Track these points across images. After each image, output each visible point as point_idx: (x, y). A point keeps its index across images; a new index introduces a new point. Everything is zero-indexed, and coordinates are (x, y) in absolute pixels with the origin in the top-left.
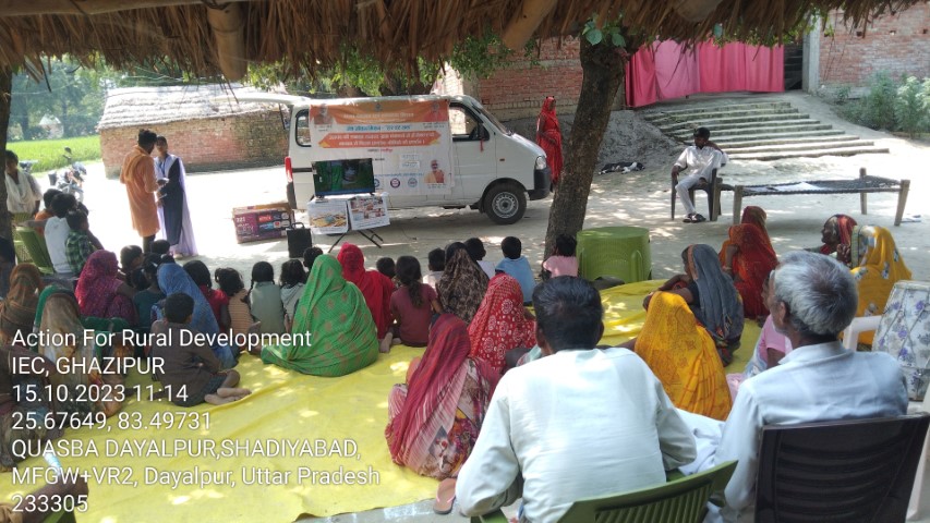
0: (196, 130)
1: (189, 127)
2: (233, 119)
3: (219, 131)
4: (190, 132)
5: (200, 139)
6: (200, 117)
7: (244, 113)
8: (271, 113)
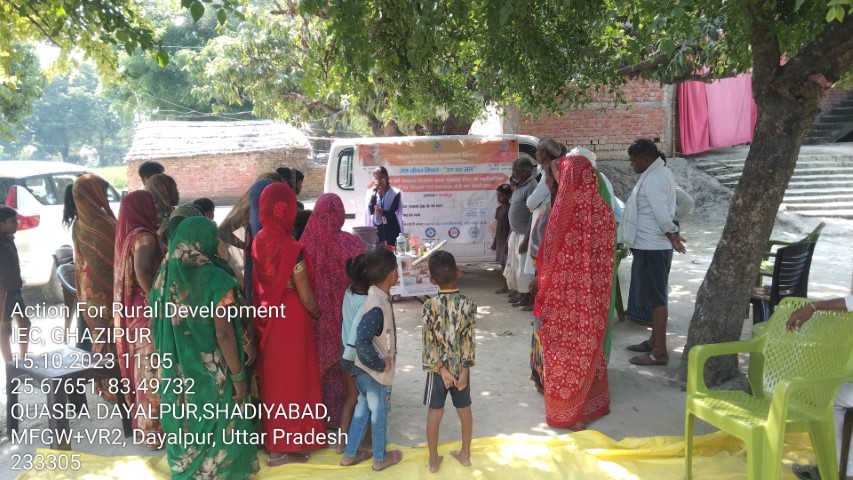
0: (221, 164)
1: (214, 162)
2: (258, 155)
3: (243, 166)
4: (215, 166)
5: (224, 173)
6: (226, 152)
7: (269, 148)
8: (295, 150)
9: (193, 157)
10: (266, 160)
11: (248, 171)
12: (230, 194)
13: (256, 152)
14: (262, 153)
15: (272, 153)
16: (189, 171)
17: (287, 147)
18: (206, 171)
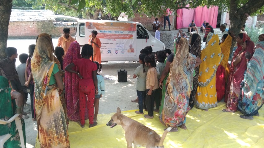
0: (24, 24)
3: (31, 26)
4: (21, 25)
5: (25, 28)
6: (25, 21)
7: (40, 20)
8: (50, 21)
9: (13, 22)
10: (40, 24)
11: (33, 27)
12: (27, 35)
13: (36, 21)
14: (38, 21)
15: (42, 21)
16: (12, 26)
17: (47, 20)
18: (18, 27)
